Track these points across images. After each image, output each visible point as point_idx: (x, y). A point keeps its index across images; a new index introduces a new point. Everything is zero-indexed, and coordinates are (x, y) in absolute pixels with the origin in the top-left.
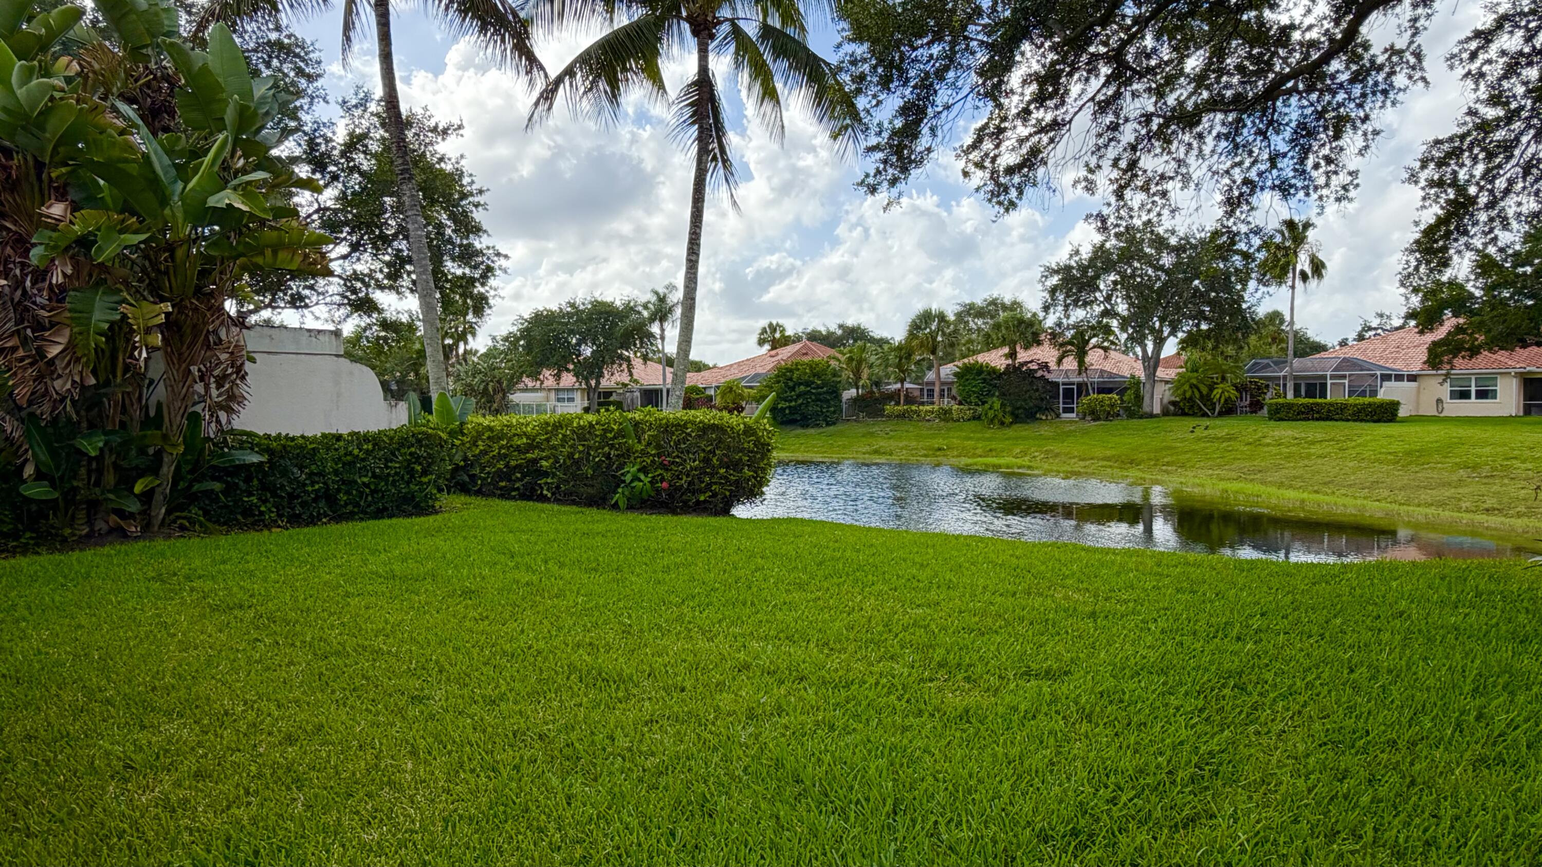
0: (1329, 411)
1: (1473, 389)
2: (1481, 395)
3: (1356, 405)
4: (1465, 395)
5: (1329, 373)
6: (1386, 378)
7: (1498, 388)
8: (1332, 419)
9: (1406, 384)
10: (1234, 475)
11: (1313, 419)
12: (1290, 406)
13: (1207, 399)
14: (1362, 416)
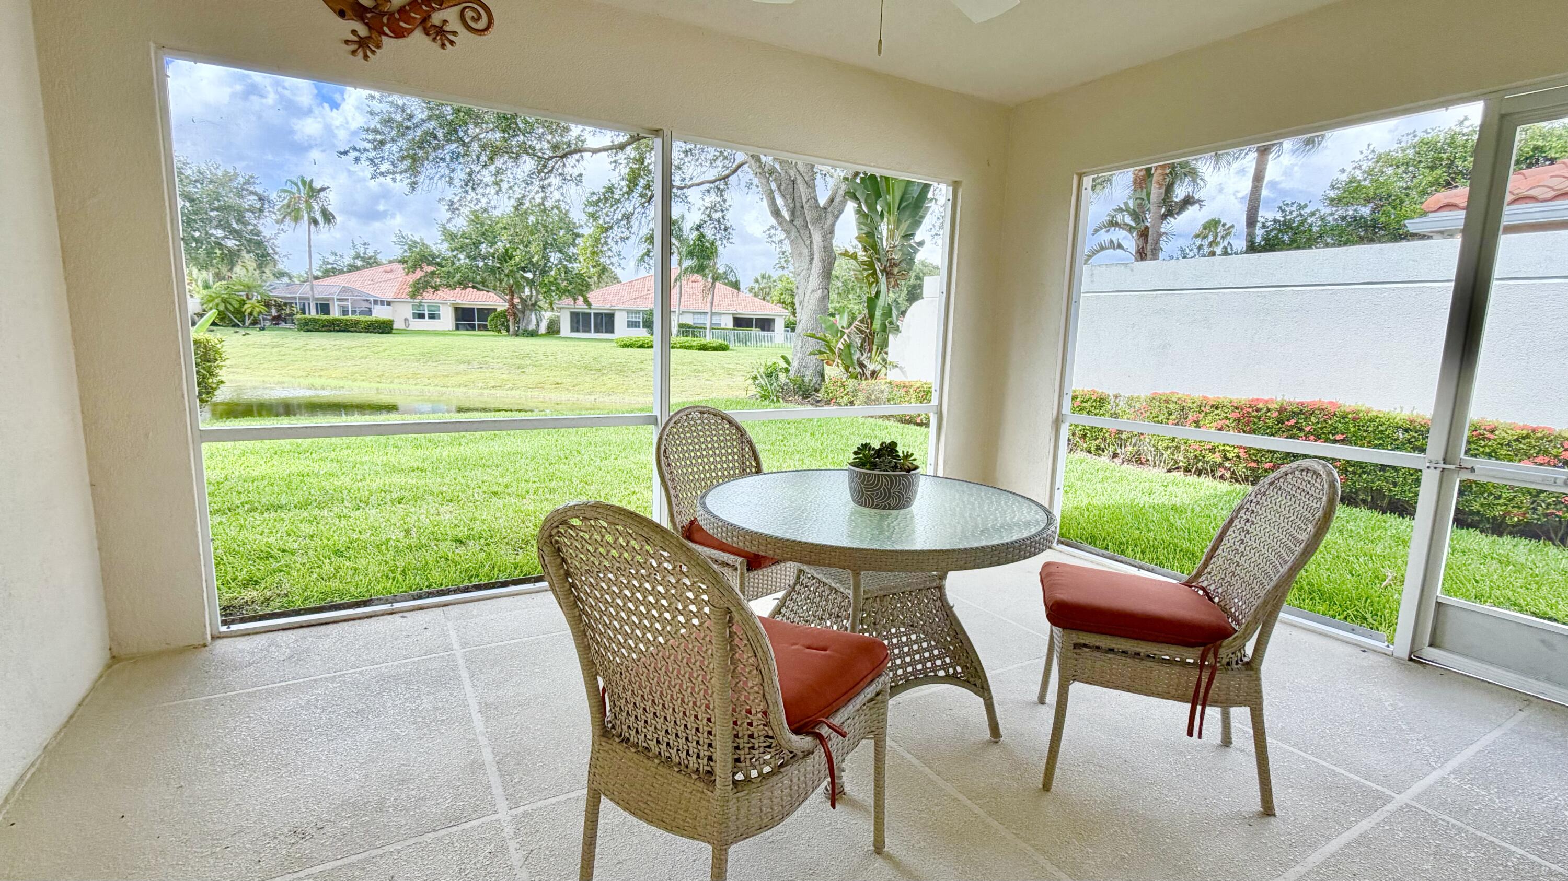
0: (347, 325)
1: (426, 313)
2: (432, 316)
3: (366, 321)
4: (421, 316)
5: (335, 297)
6: (376, 302)
7: (441, 313)
8: (348, 331)
9: (386, 307)
10: (300, 373)
11: (334, 331)
12: (315, 321)
13: (239, 313)
14: (371, 329)
